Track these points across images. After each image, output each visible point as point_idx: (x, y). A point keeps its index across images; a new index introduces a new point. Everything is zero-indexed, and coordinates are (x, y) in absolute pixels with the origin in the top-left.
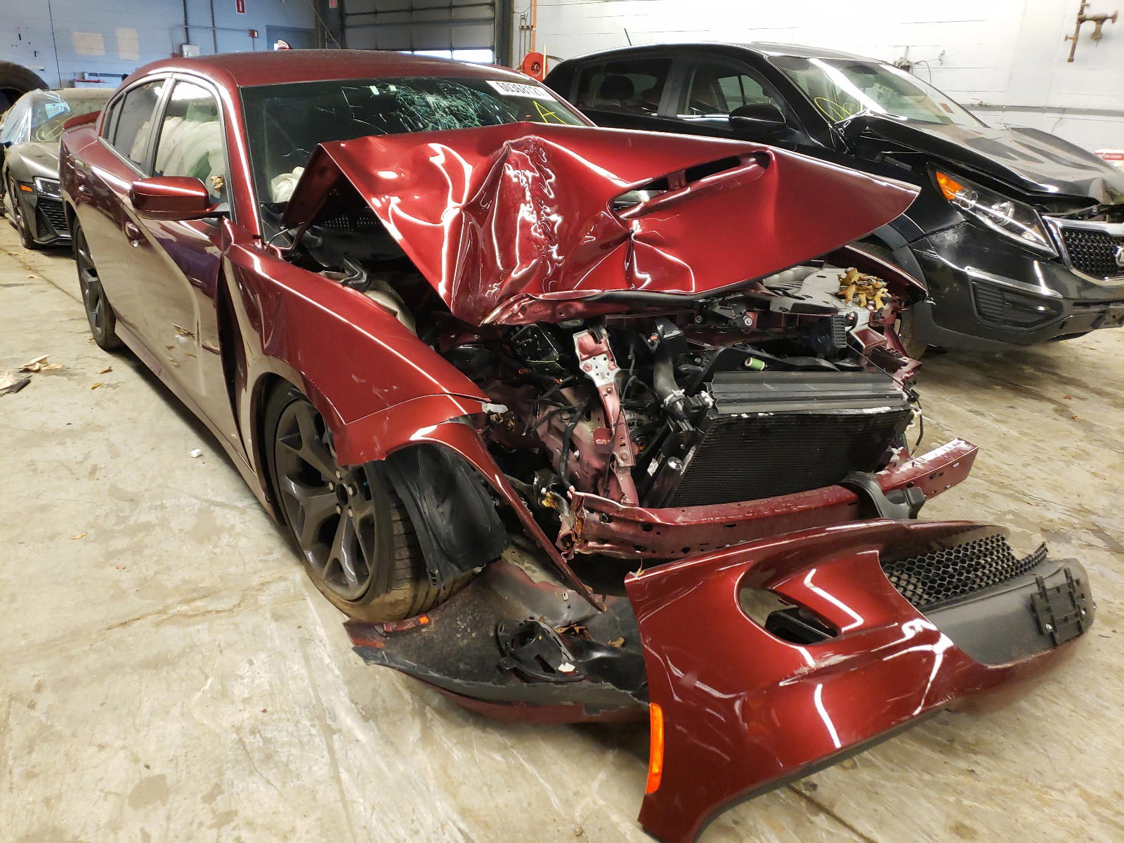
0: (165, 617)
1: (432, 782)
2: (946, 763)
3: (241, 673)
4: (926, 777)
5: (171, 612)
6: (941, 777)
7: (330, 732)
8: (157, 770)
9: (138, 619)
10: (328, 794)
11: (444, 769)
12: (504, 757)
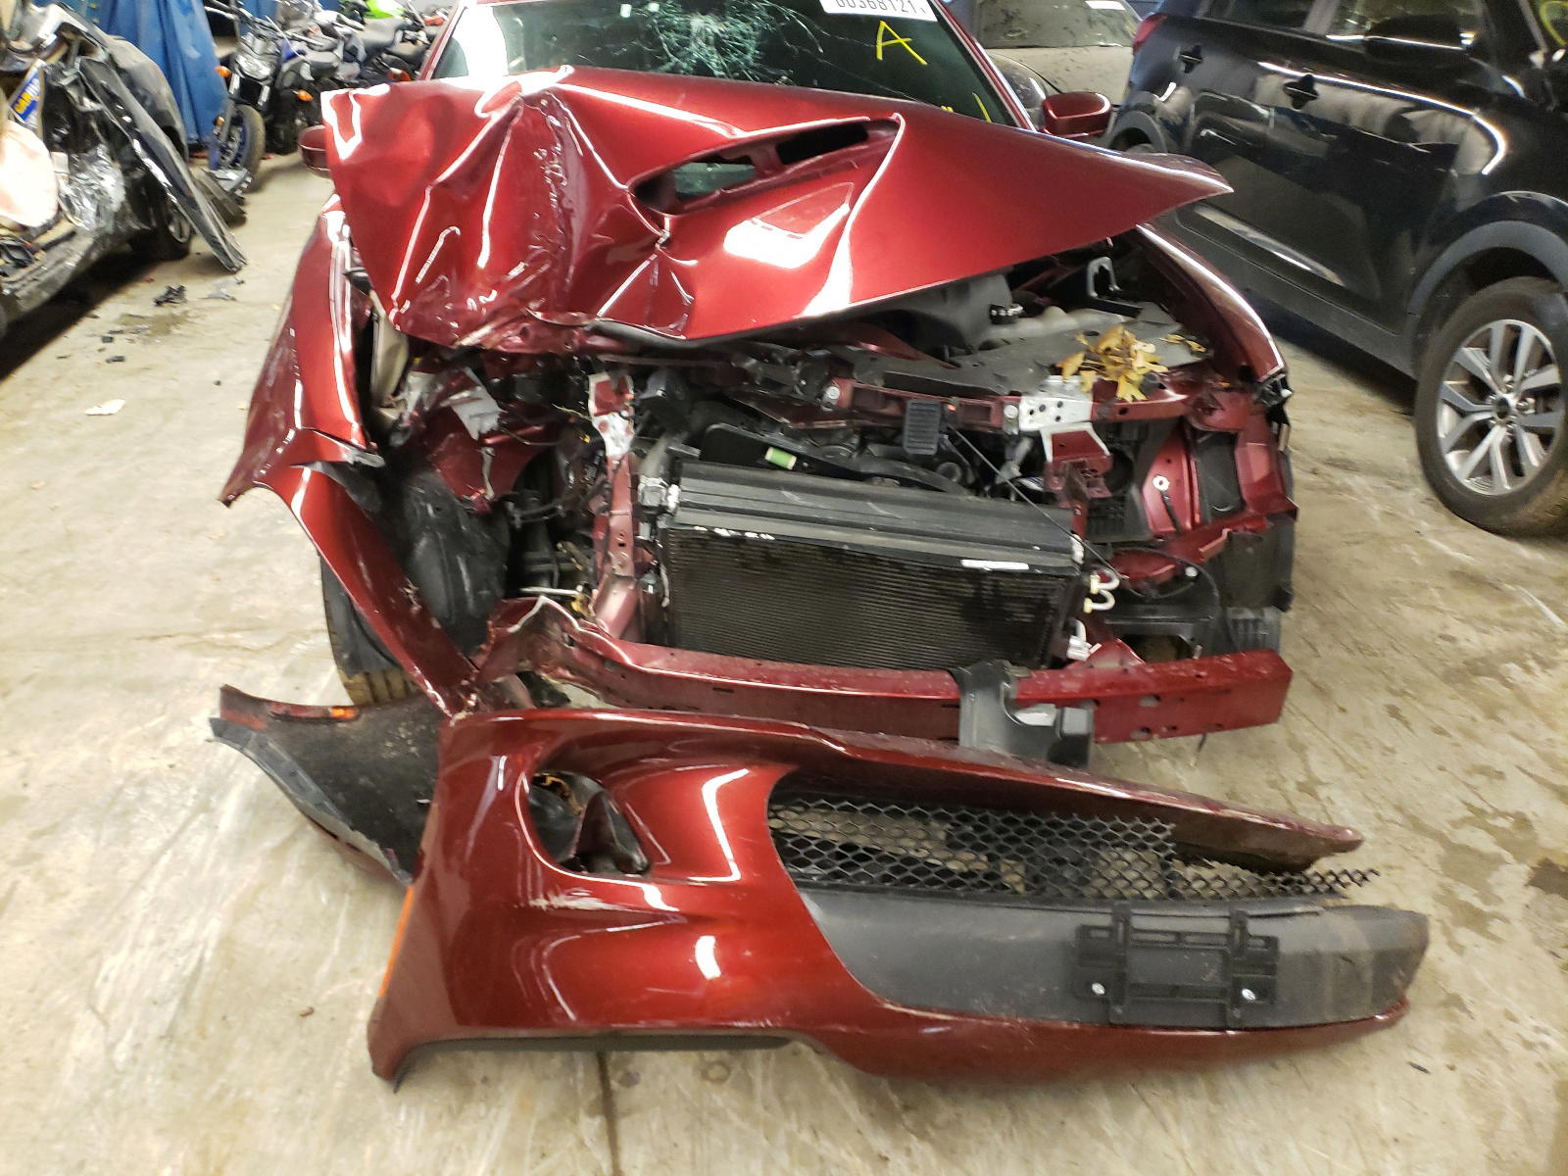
0: (195, 640)
1: (233, 897)
2: (859, 1132)
3: (193, 720)
4: (805, 1136)
5: (206, 637)
6: (825, 1146)
7: (204, 807)
8: (30, 792)
9: (170, 636)
10: (131, 872)
11: (262, 886)
12: (329, 901)
